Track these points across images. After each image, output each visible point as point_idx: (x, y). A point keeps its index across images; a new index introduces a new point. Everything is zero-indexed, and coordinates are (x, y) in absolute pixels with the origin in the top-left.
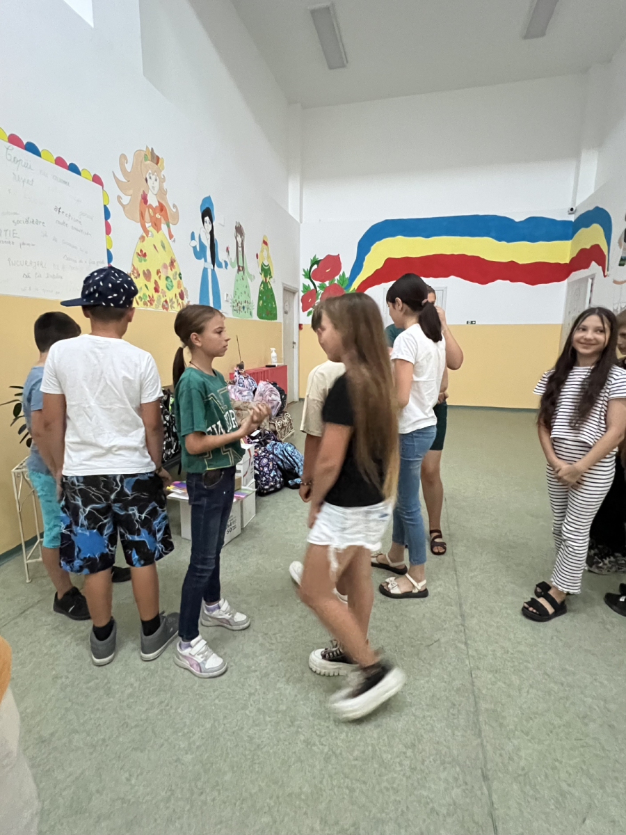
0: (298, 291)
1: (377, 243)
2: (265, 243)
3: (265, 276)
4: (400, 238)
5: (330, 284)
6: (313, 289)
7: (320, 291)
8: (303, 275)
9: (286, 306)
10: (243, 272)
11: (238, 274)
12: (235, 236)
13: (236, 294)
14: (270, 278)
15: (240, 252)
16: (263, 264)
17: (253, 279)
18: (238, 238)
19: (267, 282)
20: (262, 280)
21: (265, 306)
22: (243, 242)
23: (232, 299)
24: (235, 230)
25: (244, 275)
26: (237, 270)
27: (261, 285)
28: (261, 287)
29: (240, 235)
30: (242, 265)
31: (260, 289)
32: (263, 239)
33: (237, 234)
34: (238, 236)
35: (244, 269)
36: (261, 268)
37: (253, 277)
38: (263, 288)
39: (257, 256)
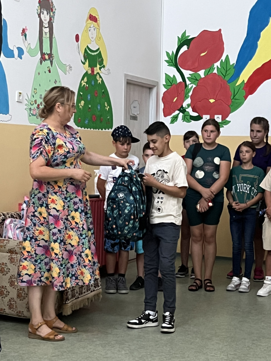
0: (156, 84)
2: (93, 18)
3: (92, 66)
5: (206, 75)
6: (181, 82)
7: (191, 85)
8: (165, 60)
9: (135, 107)
10: (50, 62)
11: (41, 64)
12: (39, 13)
13: (37, 93)
14: (100, 69)
15: (46, 34)
16: (87, 49)
17: (68, 70)
18: (44, 15)
19: (95, 73)
20: (85, 71)
21: (90, 108)
22: (51, 20)
23: (28, 99)
24: (38, 5)
25: (52, 67)
26: (40, 59)
27: (83, 79)
28: (82, 82)
29: (47, 11)
30: (49, 52)
31: (81, 84)
32: (89, 14)
33: (42, 10)
34: (43, 13)
35: (52, 57)
36: (84, 55)
37: (68, 67)
38: (87, 83)
39: (77, 38)
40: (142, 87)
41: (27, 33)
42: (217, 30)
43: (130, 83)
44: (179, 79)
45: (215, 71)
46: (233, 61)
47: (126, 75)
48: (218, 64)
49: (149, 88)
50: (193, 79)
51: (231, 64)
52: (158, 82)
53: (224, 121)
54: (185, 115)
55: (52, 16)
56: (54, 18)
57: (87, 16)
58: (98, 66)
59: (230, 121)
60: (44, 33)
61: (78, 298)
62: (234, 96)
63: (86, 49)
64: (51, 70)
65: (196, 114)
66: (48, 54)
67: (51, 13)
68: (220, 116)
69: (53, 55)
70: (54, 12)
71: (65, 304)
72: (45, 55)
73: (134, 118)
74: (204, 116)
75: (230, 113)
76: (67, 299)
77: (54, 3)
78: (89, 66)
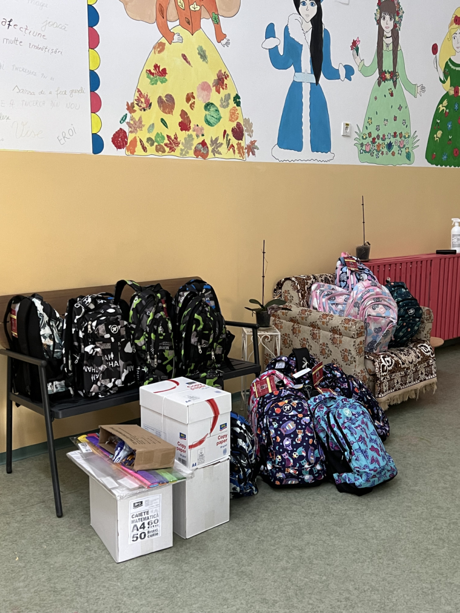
2: (459, 21)
3: (456, 85)
10: (393, 82)
11: (379, 86)
12: (378, 18)
13: (371, 123)
15: (388, 46)
16: (449, 63)
17: (419, 92)
18: (386, 21)
20: (446, 92)
21: (450, 139)
22: (397, 27)
23: (358, 132)
24: (377, 8)
25: (395, 87)
26: (378, 79)
27: (441, 102)
28: (441, 106)
29: (389, 15)
30: (391, 69)
31: (438, 109)
32: (454, 16)
33: (383, 15)
34: (384, 18)
35: (396, 76)
36: (444, 72)
37: (419, 88)
38: (446, 107)
39: (435, 49)
41: (359, 46)
55: (398, 21)
56: (400, 24)
57: (451, 18)
60: (384, 45)
61: (399, 389)
63: (447, 62)
64: (393, 92)
66: (389, 72)
67: (397, 18)
69: (397, 72)
70: (402, 16)
71: (378, 397)
72: (386, 73)
76: (381, 392)
77: (400, 4)
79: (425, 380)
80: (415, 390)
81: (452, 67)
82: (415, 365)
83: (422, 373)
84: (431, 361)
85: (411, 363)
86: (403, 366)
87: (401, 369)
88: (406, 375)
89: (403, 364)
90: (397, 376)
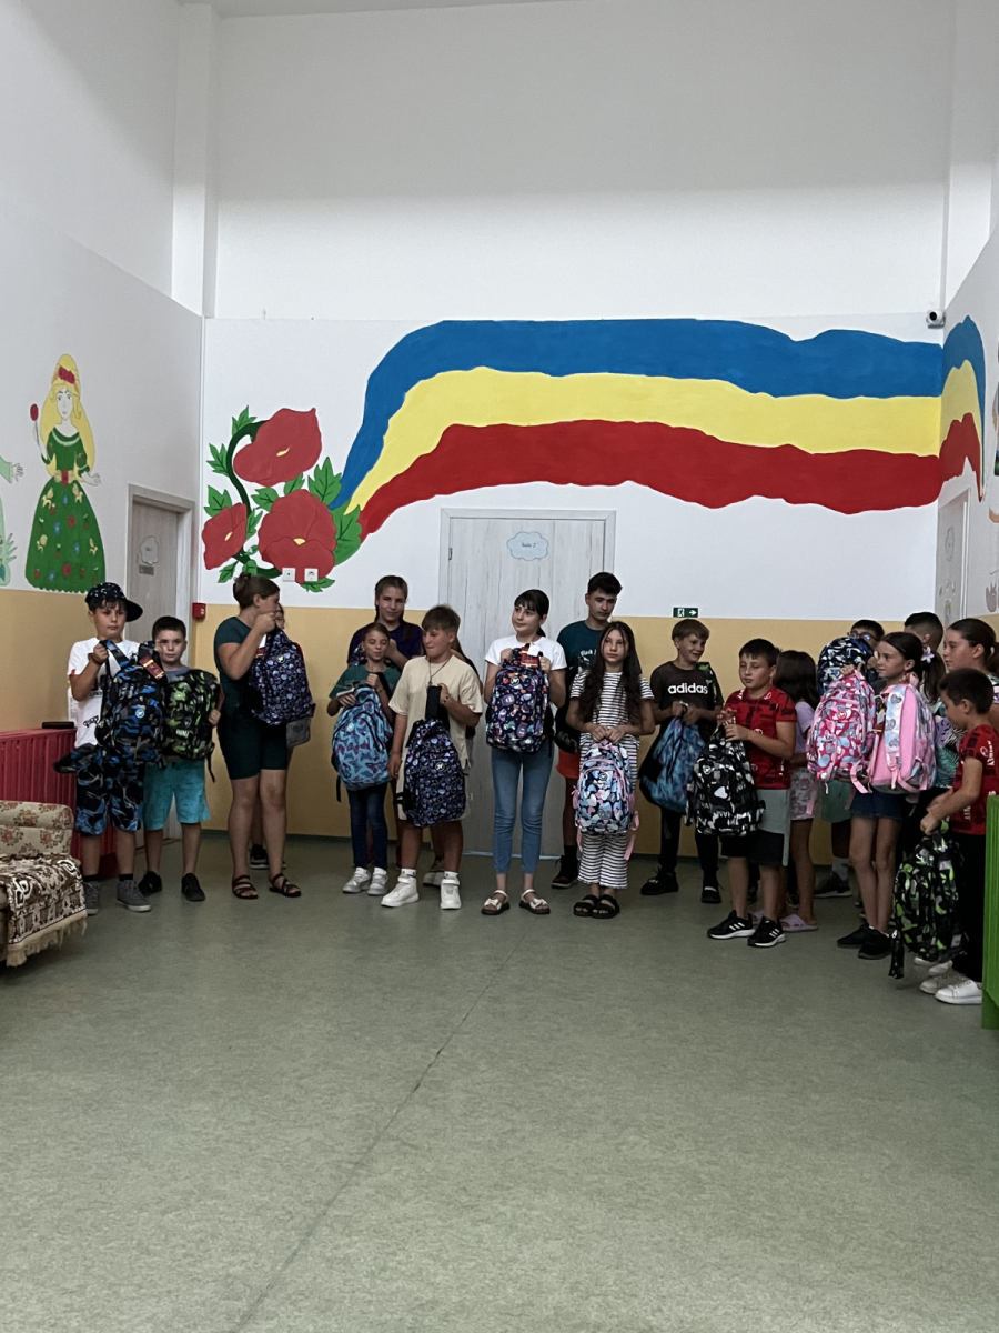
0: (191, 507)
1: (422, 382)
2: (65, 375)
3: (64, 467)
4: (482, 371)
5: (288, 492)
6: (239, 504)
7: (260, 510)
8: (209, 462)
9: (148, 549)
14: (80, 473)
16: (54, 435)
17: (14, 474)
19: (70, 481)
20: (49, 478)
21: (59, 550)
27: (45, 492)
28: (44, 498)
31: (41, 502)
32: (58, 367)
36: (48, 448)
37: (15, 469)
38: (53, 500)
39: (34, 412)
40: (164, 510)
42: (309, 410)
43: (142, 504)
44: (236, 499)
45: (305, 486)
46: (338, 468)
47: (131, 487)
48: (309, 473)
49: (178, 513)
50: (262, 499)
51: (335, 474)
52: (194, 503)
53: (321, 581)
54: (248, 567)
57: (54, 370)
58: (76, 468)
59: (334, 581)
61: (39, 930)
62: (341, 534)
63: (51, 434)
65: (269, 566)
68: (316, 571)
71: (13, 943)
73: (148, 570)
74: (285, 570)
75: (334, 565)
76: (17, 933)
78: (58, 467)
79: (71, 914)
80: (58, 931)
81: (58, 441)
82: (58, 891)
83: (66, 905)
84: (77, 885)
85: (53, 888)
86: (43, 893)
87: (41, 898)
88: (47, 907)
89: (44, 889)
90: (36, 910)
